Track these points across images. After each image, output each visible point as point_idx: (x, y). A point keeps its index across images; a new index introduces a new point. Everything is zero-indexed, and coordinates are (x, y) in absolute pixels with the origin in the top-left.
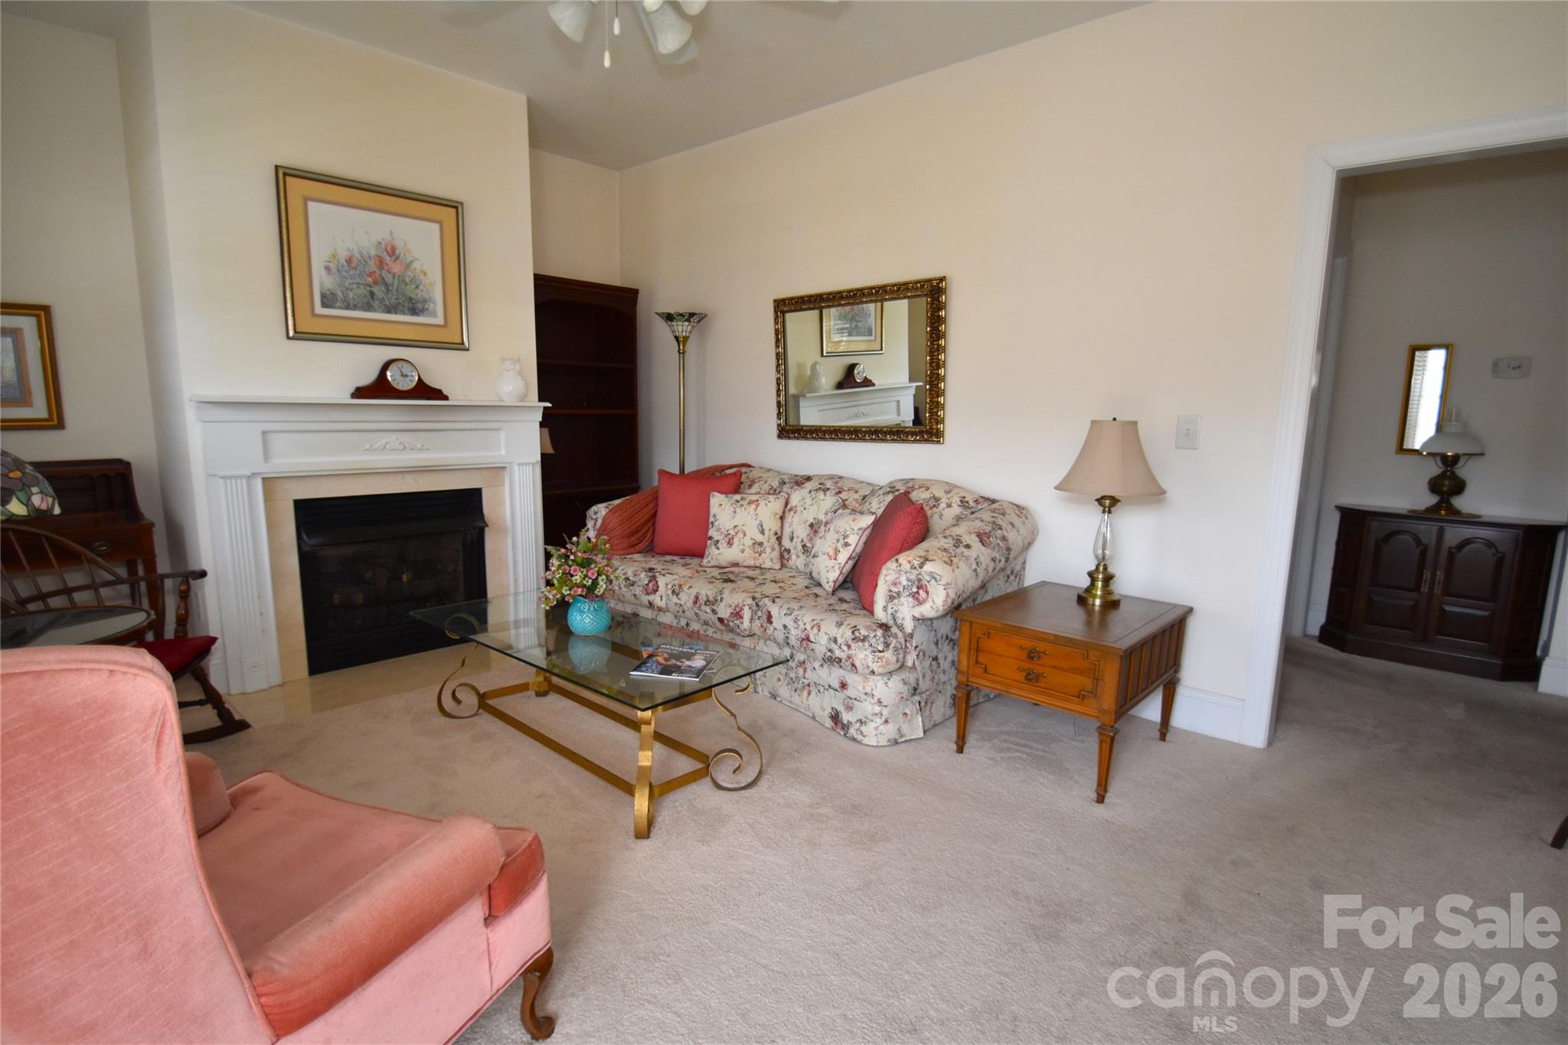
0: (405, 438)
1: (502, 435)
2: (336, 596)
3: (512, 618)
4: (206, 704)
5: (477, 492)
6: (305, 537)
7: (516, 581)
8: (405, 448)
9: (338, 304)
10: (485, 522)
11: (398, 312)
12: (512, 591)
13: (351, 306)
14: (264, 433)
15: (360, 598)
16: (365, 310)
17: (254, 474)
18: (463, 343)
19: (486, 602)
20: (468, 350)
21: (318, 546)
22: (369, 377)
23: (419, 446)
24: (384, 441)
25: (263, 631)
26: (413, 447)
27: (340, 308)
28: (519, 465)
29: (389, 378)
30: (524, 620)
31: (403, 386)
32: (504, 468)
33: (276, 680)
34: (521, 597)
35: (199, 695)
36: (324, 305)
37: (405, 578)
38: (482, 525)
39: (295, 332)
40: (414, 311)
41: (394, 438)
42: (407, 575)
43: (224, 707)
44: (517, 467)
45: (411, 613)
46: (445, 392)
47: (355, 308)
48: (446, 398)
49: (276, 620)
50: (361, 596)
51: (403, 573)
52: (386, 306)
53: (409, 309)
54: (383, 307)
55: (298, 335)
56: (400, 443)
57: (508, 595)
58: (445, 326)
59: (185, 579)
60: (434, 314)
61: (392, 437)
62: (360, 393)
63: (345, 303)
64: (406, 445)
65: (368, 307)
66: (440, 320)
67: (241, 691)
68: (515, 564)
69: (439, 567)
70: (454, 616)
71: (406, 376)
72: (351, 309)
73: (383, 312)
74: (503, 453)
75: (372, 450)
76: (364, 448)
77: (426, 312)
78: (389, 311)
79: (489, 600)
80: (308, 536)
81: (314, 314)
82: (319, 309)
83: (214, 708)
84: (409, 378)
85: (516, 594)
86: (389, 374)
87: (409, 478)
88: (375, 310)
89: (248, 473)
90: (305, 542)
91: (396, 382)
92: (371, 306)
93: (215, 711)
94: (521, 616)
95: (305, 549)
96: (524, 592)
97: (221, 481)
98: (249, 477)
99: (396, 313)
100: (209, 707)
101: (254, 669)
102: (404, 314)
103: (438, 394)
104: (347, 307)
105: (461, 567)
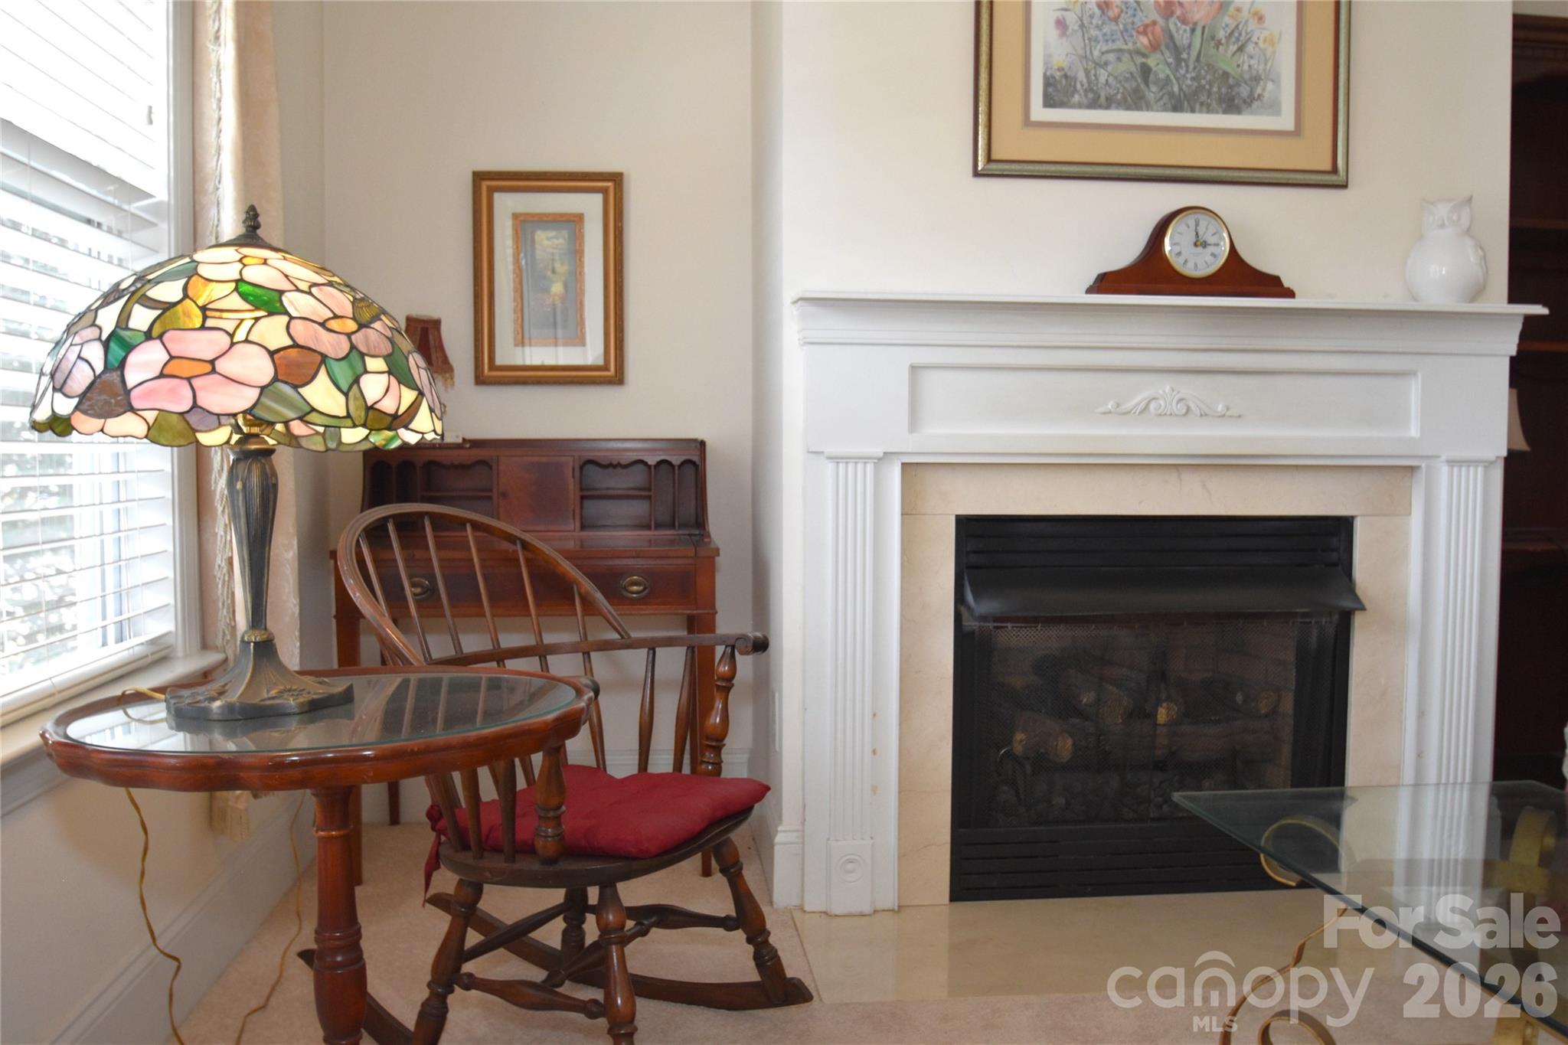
0: (1192, 389)
1: (1414, 390)
2: (1019, 736)
3: (1401, 853)
4: (736, 928)
5: (1339, 529)
6: (969, 597)
7: (1420, 755)
8: (1188, 409)
9: (1077, 98)
10: (1357, 599)
11: (1198, 106)
12: (1408, 776)
13: (1103, 100)
14: (914, 368)
15: (1065, 747)
16: (1128, 108)
17: (887, 455)
18: (1335, 170)
19: (1341, 796)
20: (1345, 186)
21: (996, 619)
22: (1126, 253)
23: (1220, 408)
24: (1145, 394)
25: (874, 789)
26: (1207, 410)
27: (1080, 106)
28: (1452, 463)
29: (1167, 253)
30: (1432, 861)
31: (1201, 264)
32: (1412, 469)
33: (888, 898)
34: (1429, 798)
35: (724, 907)
36: (1049, 102)
37: (1162, 715)
38: (1347, 604)
39: (989, 159)
40: (1231, 104)
41: (1168, 389)
42: (1168, 709)
43: (766, 942)
44: (1445, 469)
45: (1177, 796)
46: (1286, 283)
47: (1109, 104)
48: (1290, 294)
49: (900, 769)
50: (1069, 742)
51: (1158, 702)
52: (1171, 95)
53: (1220, 100)
54: (1166, 99)
55: (993, 166)
56: (1180, 400)
57: (1396, 786)
58: (1297, 132)
59: (729, 650)
60: (1274, 108)
61: (1164, 387)
62: (1106, 283)
63: (1091, 96)
64: (1193, 406)
65: (1135, 101)
66: (1286, 121)
67: (824, 910)
68: (1421, 714)
69: (1239, 698)
70: (1284, 822)
71: (1205, 245)
72: (1100, 107)
73: (1165, 109)
74: (1414, 432)
75: (1121, 414)
76: (1102, 409)
77: (1255, 104)
78: (1177, 108)
79: (1349, 793)
80: (976, 596)
81: (1027, 122)
82: (1039, 112)
83: (749, 941)
84: (1210, 249)
85: (1418, 785)
86: (1167, 247)
87: (1192, 482)
88: (1149, 107)
89: (878, 451)
90: (969, 608)
91: (1181, 260)
92: (1142, 97)
93: (751, 949)
94: (1426, 851)
95: (970, 624)
96: (1438, 784)
97: (830, 466)
98: (880, 459)
99: (1193, 111)
100: (740, 935)
101: (850, 866)
102: (1209, 111)
103: (1271, 285)
104: (1094, 104)
105: (1288, 705)
